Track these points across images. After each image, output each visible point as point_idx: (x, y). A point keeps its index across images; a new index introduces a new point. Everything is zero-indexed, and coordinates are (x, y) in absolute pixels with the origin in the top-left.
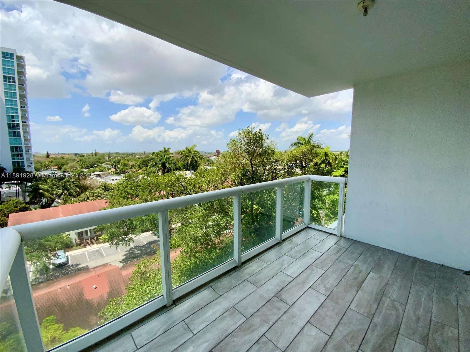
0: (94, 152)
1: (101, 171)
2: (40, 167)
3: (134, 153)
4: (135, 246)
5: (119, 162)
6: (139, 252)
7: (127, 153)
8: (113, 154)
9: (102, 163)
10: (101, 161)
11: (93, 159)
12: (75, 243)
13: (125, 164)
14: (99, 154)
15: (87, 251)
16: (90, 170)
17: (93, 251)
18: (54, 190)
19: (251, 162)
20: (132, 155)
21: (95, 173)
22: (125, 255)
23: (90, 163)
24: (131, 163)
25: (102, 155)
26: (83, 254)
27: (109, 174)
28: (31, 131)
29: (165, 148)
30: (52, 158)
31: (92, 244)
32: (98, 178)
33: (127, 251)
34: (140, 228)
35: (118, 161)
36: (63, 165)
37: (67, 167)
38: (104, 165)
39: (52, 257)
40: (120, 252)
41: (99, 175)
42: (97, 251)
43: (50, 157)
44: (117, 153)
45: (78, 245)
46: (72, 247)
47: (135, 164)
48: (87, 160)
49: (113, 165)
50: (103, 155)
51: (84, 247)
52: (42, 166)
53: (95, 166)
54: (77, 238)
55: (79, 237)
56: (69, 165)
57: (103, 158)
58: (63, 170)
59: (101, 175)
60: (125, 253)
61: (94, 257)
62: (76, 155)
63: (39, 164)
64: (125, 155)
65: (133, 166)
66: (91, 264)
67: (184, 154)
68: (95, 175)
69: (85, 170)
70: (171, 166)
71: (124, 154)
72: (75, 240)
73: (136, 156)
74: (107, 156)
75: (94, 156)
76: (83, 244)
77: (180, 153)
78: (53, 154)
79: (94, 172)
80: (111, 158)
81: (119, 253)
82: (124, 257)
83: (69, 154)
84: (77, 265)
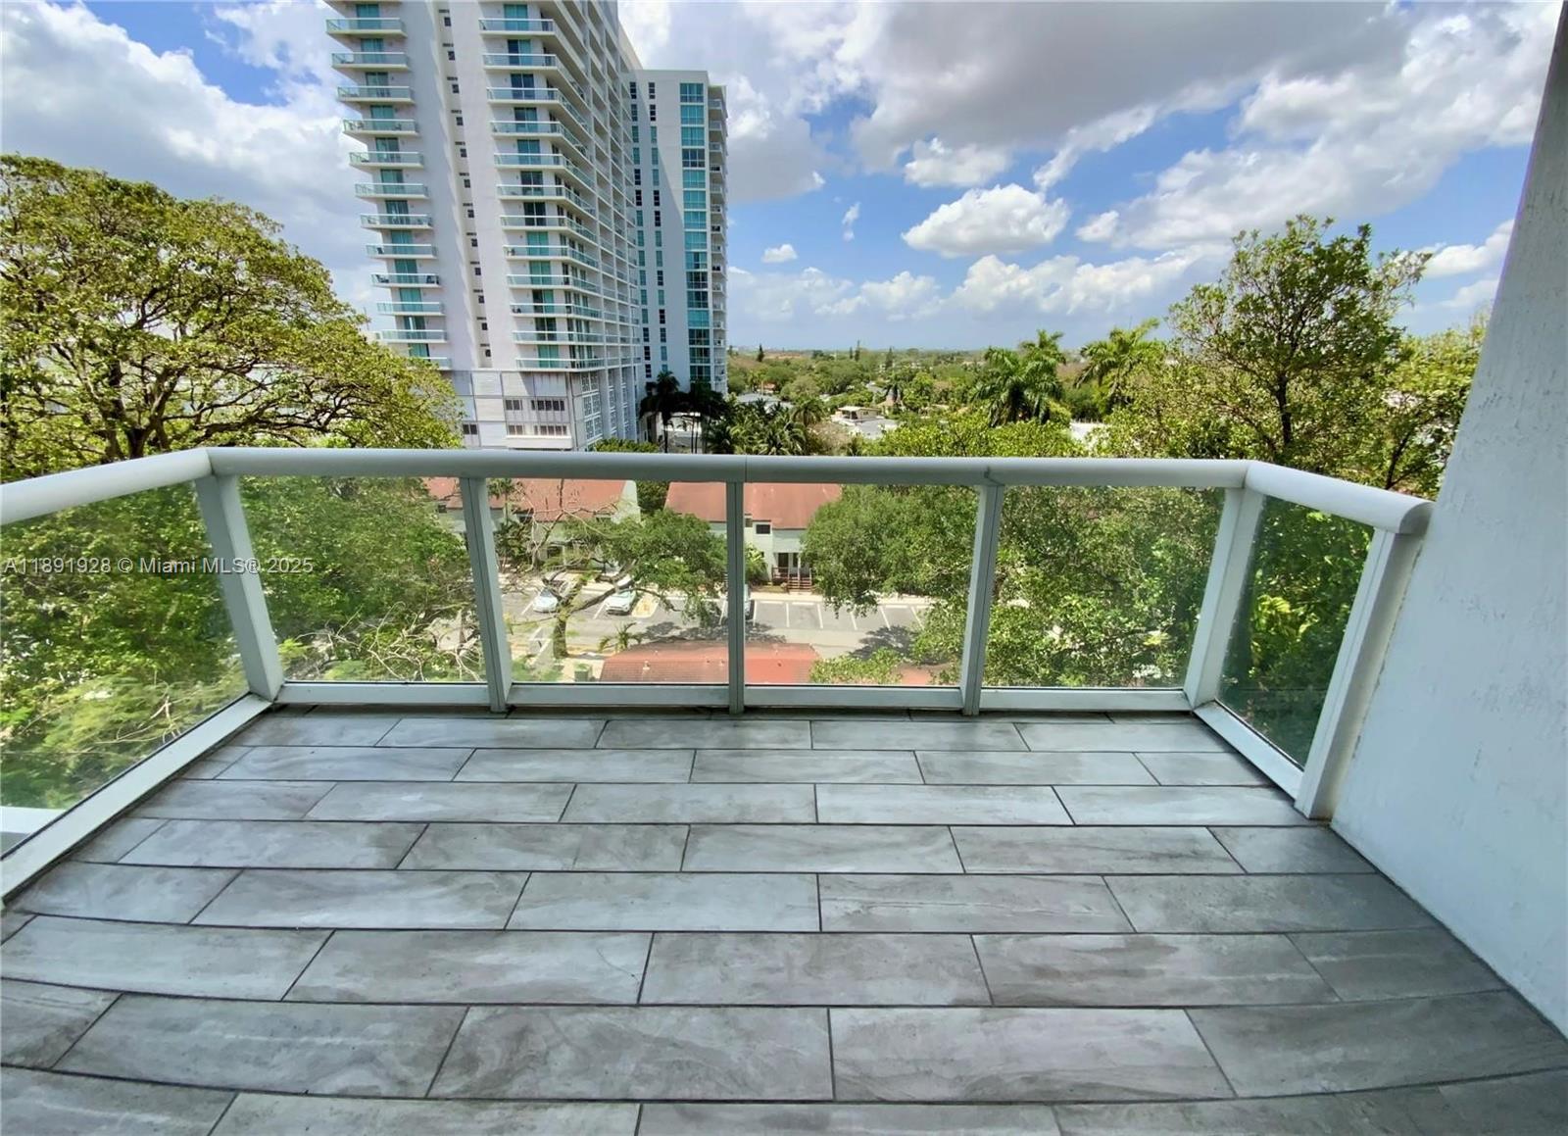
0: (854, 349)
1: (860, 404)
2: (743, 383)
3: (959, 354)
4: (893, 627)
5: (912, 377)
6: (900, 645)
7: (937, 354)
8: (901, 353)
9: (868, 380)
10: (866, 374)
11: (848, 368)
12: (770, 577)
13: (922, 388)
14: (866, 352)
15: (790, 602)
16: (835, 400)
17: (801, 607)
18: (755, 444)
19: (1281, 395)
20: (950, 358)
21: (846, 408)
22: (865, 641)
23: (839, 380)
24: (940, 385)
25: (872, 358)
26: (780, 608)
27: (879, 412)
28: (729, 294)
29: (1042, 335)
30: (768, 362)
31: (802, 588)
32: (850, 422)
33: (871, 633)
34: (895, 579)
35: (907, 377)
36: (784, 381)
37: (791, 388)
38: (871, 386)
39: (720, 594)
40: (856, 628)
41: (854, 415)
42: (809, 609)
43: (765, 358)
44: (911, 352)
45: (777, 583)
46: (765, 583)
47: (950, 388)
48: (835, 370)
49: (890, 387)
50: (875, 357)
51: (787, 590)
52: (746, 381)
53: (851, 387)
54: (776, 566)
55: (780, 565)
56: (796, 383)
57: (874, 366)
58: (782, 394)
59: (859, 415)
60: (865, 636)
61: (799, 621)
62: (817, 354)
63: (742, 376)
64: (932, 360)
65: (945, 395)
66: (793, 636)
67: (1100, 355)
68: (844, 412)
69: (826, 398)
70: (1040, 400)
71: (929, 355)
72: (773, 569)
73: (960, 361)
74: (885, 360)
75: (853, 360)
76: (784, 584)
77: (1088, 352)
78: (773, 352)
79: (842, 405)
80: (894, 365)
81: (853, 631)
82: (861, 646)
83: (802, 353)
84: (766, 628)
